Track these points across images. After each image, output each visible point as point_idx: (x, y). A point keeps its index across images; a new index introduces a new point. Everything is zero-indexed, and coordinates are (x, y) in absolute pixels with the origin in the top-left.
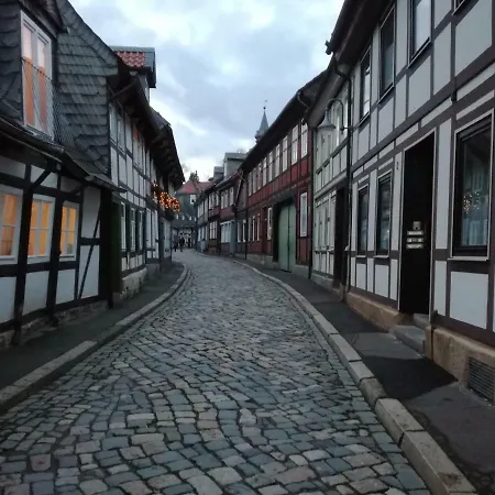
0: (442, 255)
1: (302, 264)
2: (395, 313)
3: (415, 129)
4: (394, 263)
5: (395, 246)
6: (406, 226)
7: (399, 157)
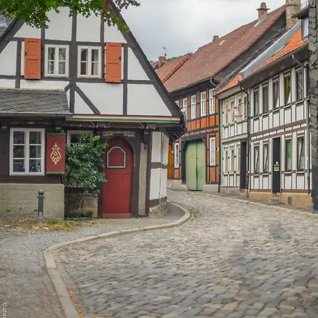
0: (283, 172)
1: (212, 183)
2: (271, 193)
3: (275, 132)
4: (270, 176)
5: (270, 170)
6: (274, 163)
7: (271, 139)
